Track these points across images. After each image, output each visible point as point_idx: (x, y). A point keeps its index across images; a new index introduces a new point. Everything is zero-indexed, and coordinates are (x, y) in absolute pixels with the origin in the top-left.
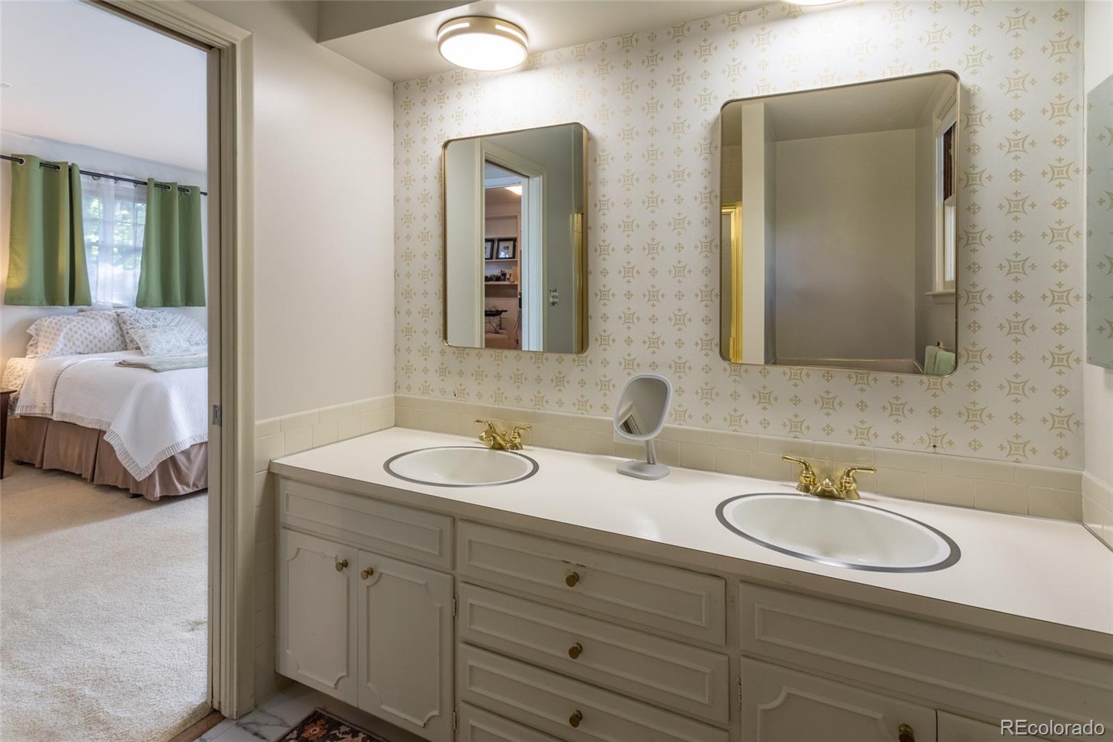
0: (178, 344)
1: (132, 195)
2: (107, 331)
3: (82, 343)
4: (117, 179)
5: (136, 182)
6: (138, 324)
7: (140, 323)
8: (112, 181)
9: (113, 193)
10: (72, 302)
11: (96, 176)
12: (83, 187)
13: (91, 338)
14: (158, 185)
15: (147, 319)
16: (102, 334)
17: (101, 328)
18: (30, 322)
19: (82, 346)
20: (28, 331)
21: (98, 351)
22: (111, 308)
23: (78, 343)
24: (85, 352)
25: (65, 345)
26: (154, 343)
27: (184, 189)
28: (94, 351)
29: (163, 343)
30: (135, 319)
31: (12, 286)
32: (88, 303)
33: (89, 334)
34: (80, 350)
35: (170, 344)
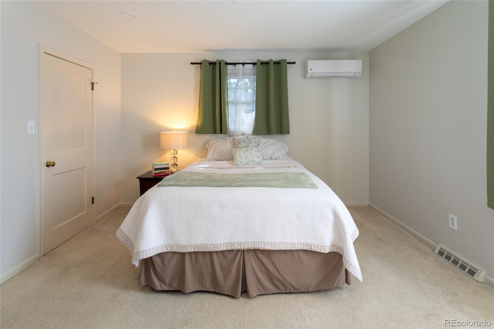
0: (252, 159)
1: (251, 72)
2: (228, 148)
3: (218, 154)
4: (243, 64)
5: (254, 64)
6: (240, 145)
7: (241, 145)
8: (241, 65)
9: (241, 72)
10: (221, 133)
11: (234, 64)
12: (229, 72)
13: (222, 152)
14: (262, 63)
15: (245, 142)
16: (226, 150)
17: (227, 146)
18: (207, 142)
19: (218, 156)
20: (206, 147)
21: (224, 159)
22: (241, 135)
23: (216, 154)
24: (219, 160)
25: (212, 155)
26: (238, 158)
27: (277, 63)
28: (222, 159)
29: (243, 158)
30: (239, 142)
31: (198, 125)
32: (226, 133)
33: (221, 150)
34: (216, 158)
35: (247, 159)
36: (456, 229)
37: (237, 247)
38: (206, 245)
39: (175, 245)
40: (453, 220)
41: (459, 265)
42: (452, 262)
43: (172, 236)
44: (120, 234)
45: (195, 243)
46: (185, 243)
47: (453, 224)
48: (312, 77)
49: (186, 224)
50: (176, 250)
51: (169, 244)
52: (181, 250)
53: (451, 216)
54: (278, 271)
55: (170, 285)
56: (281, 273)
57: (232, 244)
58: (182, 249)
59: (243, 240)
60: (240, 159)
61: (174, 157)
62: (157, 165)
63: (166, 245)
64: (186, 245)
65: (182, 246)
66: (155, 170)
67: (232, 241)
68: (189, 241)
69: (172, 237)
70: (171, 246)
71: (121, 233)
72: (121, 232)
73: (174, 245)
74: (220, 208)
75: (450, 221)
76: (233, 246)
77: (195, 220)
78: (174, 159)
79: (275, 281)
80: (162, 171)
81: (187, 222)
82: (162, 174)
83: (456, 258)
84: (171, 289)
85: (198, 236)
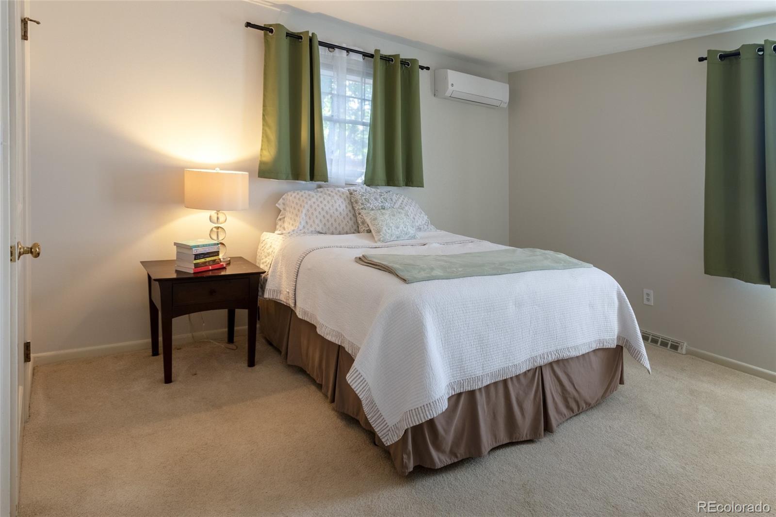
0: (405, 230)
1: (361, 68)
2: (341, 210)
3: (321, 221)
4: (348, 50)
5: (365, 55)
6: (369, 205)
8: (345, 52)
9: (345, 66)
10: (312, 178)
11: (332, 46)
12: (321, 59)
13: (328, 217)
14: (382, 57)
15: (376, 199)
16: (337, 214)
17: (336, 206)
18: (279, 196)
19: (321, 226)
20: (277, 205)
21: (334, 231)
22: (344, 185)
23: (317, 221)
24: (324, 232)
25: (307, 222)
26: (385, 228)
27: (404, 63)
28: (331, 231)
29: (393, 228)
30: (365, 199)
31: (264, 159)
32: (325, 179)
33: (327, 212)
34: (319, 229)
35: (399, 230)
36: (652, 305)
37: (540, 362)
38: (507, 369)
39: (465, 379)
40: (648, 295)
41: (659, 343)
42: (651, 342)
43: (460, 365)
44: (359, 383)
45: (493, 368)
46: (479, 373)
47: (648, 300)
48: (452, 98)
49: (477, 340)
50: (467, 388)
51: (456, 380)
52: (475, 385)
53: (646, 291)
54: (574, 386)
55: (453, 453)
56: (576, 387)
57: (534, 359)
58: (476, 383)
59: (546, 351)
60: (389, 229)
61: (218, 228)
62: (198, 246)
63: (453, 383)
64: (482, 376)
65: (476, 378)
66: (195, 259)
67: (534, 354)
68: (485, 368)
69: (461, 367)
70: (460, 384)
71: (359, 381)
72: (359, 378)
73: (463, 380)
74: (516, 307)
75: (645, 297)
76: (535, 363)
77: (488, 331)
78: (218, 232)
79: (570, 400)
80: (208, 259)
81: (478, 337)
82: (210, 268)
83: (654, 336)
84: (456, 460)
85: (495, 356)
